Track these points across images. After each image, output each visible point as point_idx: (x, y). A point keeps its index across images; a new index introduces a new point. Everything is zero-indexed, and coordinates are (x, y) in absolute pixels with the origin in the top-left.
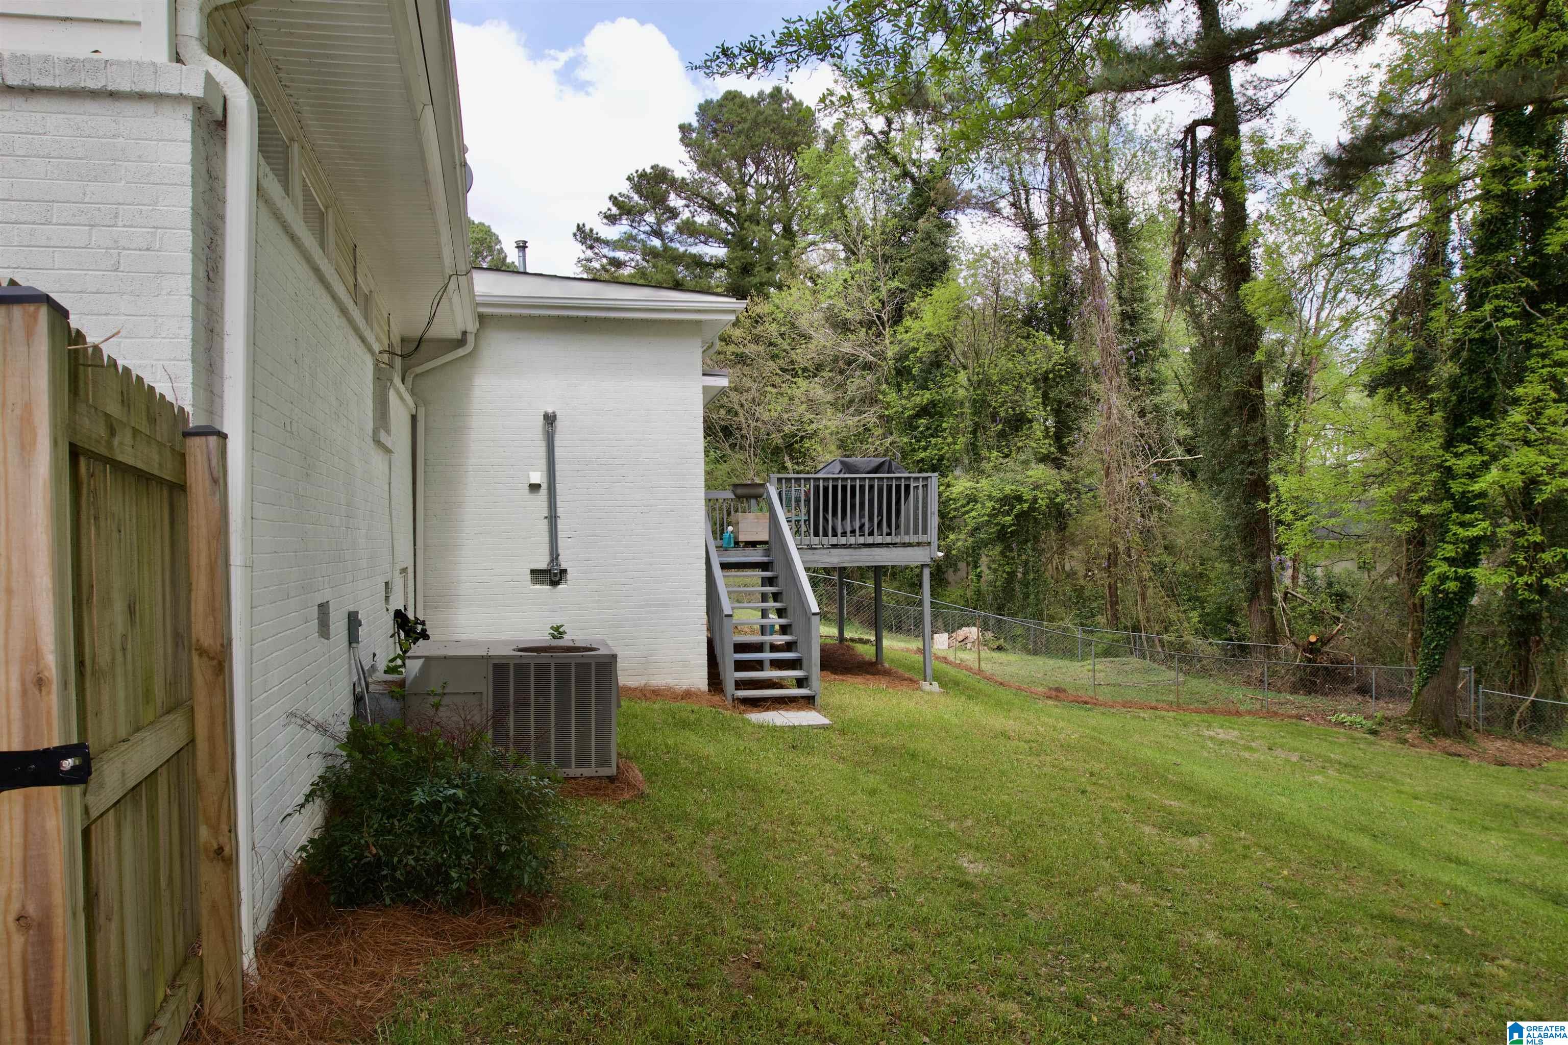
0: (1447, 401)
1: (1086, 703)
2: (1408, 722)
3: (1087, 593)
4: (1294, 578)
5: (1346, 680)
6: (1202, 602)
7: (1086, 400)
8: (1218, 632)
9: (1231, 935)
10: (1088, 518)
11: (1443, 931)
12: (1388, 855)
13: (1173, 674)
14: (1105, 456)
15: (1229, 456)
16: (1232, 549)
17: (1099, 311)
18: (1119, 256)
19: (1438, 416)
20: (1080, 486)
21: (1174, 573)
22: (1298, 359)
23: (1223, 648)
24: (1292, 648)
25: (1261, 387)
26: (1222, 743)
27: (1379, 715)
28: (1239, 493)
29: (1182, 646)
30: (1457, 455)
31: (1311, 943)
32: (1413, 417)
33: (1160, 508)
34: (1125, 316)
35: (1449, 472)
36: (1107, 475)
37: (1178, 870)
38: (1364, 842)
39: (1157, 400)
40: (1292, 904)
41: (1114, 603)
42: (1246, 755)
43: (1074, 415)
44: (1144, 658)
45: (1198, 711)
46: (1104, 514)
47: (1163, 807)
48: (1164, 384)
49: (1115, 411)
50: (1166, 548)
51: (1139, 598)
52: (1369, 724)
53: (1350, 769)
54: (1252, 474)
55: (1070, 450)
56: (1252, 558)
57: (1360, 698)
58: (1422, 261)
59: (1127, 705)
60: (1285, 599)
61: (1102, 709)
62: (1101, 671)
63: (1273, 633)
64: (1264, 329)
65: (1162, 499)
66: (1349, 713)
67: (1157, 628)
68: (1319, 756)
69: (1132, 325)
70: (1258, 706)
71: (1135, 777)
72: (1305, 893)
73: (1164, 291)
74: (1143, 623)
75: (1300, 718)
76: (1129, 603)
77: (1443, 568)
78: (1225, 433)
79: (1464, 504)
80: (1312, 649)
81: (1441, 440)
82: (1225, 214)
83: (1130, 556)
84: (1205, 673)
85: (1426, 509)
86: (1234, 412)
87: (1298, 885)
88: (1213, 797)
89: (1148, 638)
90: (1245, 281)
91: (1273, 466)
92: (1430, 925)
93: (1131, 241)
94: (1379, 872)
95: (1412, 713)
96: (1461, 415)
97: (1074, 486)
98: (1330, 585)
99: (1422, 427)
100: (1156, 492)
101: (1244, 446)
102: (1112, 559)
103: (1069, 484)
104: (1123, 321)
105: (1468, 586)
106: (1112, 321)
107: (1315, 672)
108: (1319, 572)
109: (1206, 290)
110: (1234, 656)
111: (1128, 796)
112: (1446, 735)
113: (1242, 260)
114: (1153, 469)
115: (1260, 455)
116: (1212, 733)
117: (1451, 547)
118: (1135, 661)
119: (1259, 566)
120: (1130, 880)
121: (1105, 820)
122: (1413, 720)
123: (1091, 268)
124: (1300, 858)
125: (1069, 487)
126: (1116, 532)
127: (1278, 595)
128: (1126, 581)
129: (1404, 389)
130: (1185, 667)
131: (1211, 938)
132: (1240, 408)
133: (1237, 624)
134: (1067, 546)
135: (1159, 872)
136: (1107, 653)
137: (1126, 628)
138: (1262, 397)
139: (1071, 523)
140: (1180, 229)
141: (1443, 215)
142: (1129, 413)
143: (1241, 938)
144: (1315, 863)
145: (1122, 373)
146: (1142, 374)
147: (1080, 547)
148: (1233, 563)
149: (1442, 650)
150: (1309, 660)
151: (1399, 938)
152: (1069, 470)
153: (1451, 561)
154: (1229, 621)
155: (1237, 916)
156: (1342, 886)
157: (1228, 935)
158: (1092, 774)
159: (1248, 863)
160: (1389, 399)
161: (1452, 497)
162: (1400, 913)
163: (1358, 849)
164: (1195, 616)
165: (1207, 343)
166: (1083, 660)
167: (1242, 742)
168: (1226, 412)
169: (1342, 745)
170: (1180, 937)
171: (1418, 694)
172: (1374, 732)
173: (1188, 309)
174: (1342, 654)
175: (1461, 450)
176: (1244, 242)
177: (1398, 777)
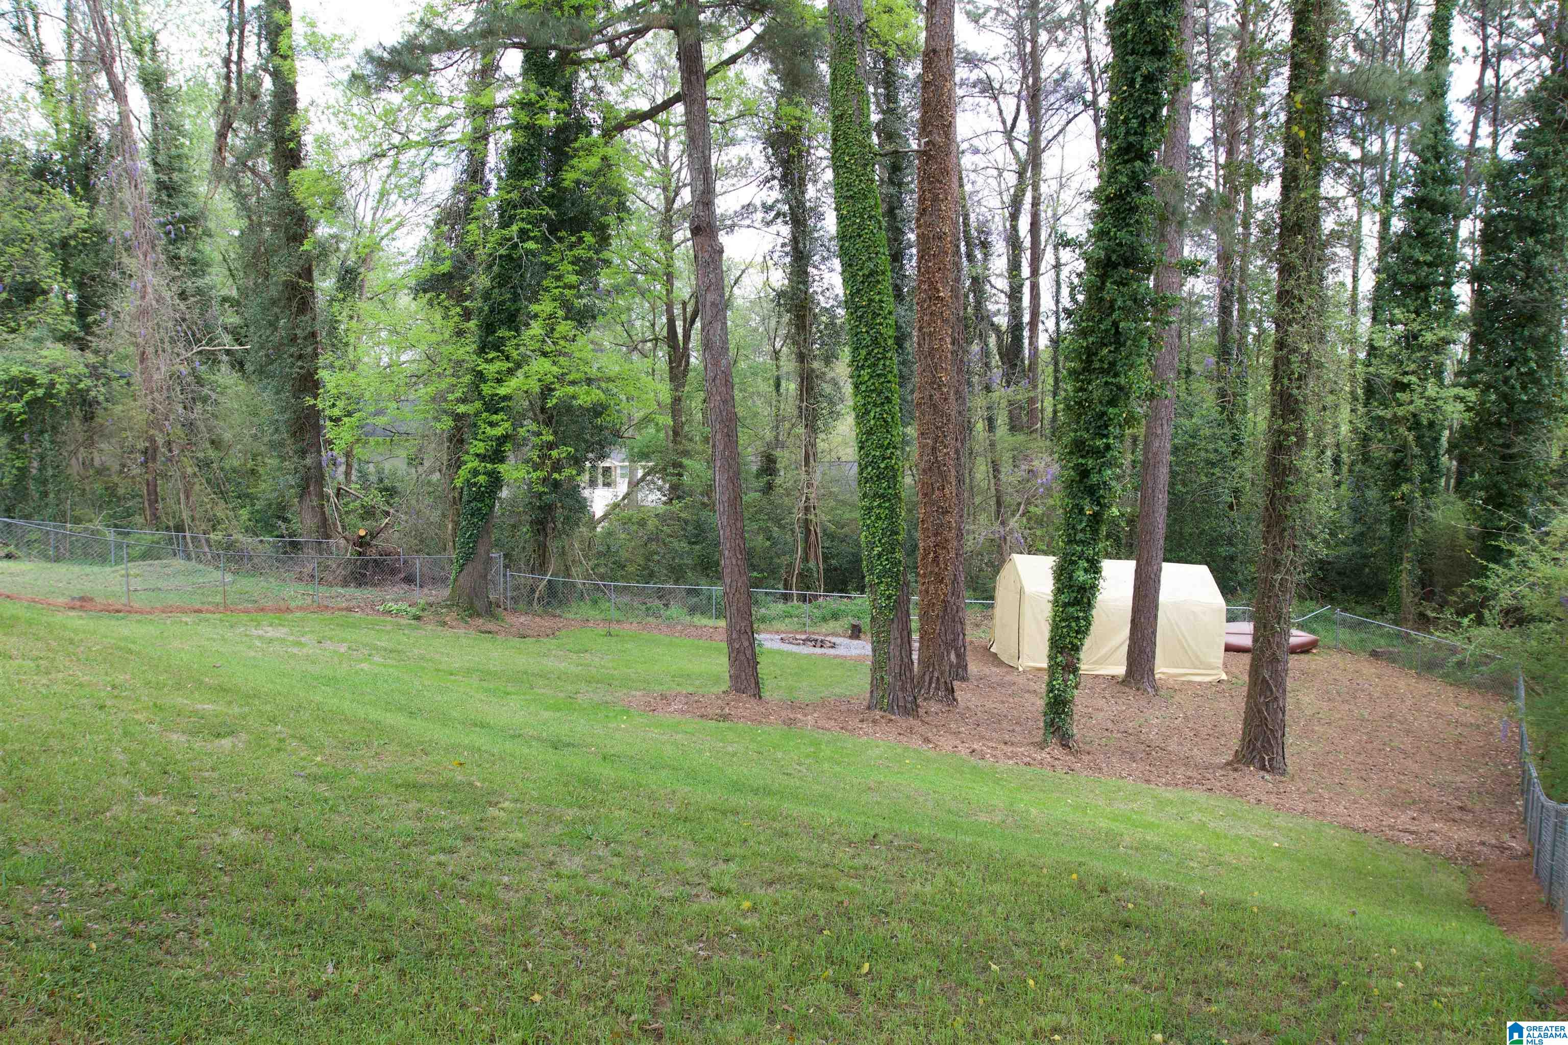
0: (481, 310)
1: (118, 611)
2: (447, 606)
3: (121, 491)
4: (347, 474)
5: (393, 572)
6: (252, 498)
7: (115, 275)
8: (269, 528)
9: (258, 828)
10: (120, 407)
11: (456, 788)
12: (417, 727)
13: (217, 575)
14: (140, 340)
15: (278, 348)
16: (282, 444)
17: (131, 174)
18: (154, 115)
19: (472, 324)
20: (108, 371)
21: (222, 469)
22: (353, 257)
23: (274, 546)
24: (342, 542)
25: (310, 280)
26: (271, 641)
27: (422, 602)
28: (288, 387)
29: (230, 546)
30: (487, 361)
31: (338, 820)
32: (451, 324)
33: (205, 400)
34: (161, 186)
35: (480, 376)
36: (142, 360)
37: (207, 774)
38: (399, 720)
39: (200, 282)
40: (323, 787)
41: (153, 502)
42: (295, 650)
43: (101, 290)
44: (189, 558)
45: (247, 611)
46: (138, 403)
47: (196, 712)
48: (208, 265)
49: (150, 290)
50: (213, 442)
51: (182, 496)
52: (413, 610)
53: (393, 655)
54: (301, 368)
55: (95, 329)
56: (303, 453)
57: (406, 587)
58: (464, 176)
59: (167, 610)
60: (338, 495)
61: (138, 617)
62: (136, 576)
63: (325, 528)
64: (317, 221)
65: (206, 391)
66: (396, 601)
67: (203, 527)
68: (366, 645)
69: (169, 196)
70: (309, 600)
71: (165, 685)
72: (337, 775)
73: (207, 166)
74: (187, 521)
75: (349, 609)
76: (171, 502)
77: (474, 464)
78: (273, 325)
79: (493, 405)
80: (362, 543)
81: (474, 346)
82: (275, 95)
83: (170, 451)
84: (257, 571)
85: (462, 409)
86: (282, 304)
87: (329, 769)
88: (251, 696)
89: (193, 538)
90: (295, 167)
91: (321, 361)
92: (446, 785)
93: (167, 102)
94: (407, 745)
95: (451, 598)
96: (492, 324)
97: (101, 370)
98: (381, 480)
99: (460, 333)
100: (200, 382)
101: (294, 339)
102: (150, 454)
103: (95, 368)
104: (158, 190)
105: (496, 481)
106: (148, 188)
107: (365, 565)
108: (371, 468)
109: (253, 171)
110: (285, 553)
111: (155, 705)
112: (479, 615)
113: (292, 145)
114: (197, 359)
115: (310, 349)
116: (261, 632)
117: (481, 444)
118: (179, 563)
119: (308, 461)
120: (153, 792)
121: (126, 734)
122: (452, 603)
123: (121, 124)
124: (335, 743)
125: (94, 372)
126: (151, 424)
127: (330, 491)
128: (165, 476)
129: (443, 296)
130: (233, 567)
131: (236, 834)
132: (289, 299)
133: (285, 520)
134: (96, 438)
135: (185, 779)
136: (144, 556)
137: (168, 528)
138: (311, 290)
139: (100, 412)
140: (225, 101)
141: (481, 137)
142: (167, 295)
143: (268, 829)
144: (349, 746)
145: (159, 249)
146: (183, 252)
147: (113, 441)
148: (283, 458)
149: (475, 539)
150: (360, 554)
151: (418, 801)
152: (96, 352)
153: (482, 458)
154: (279, 518)
155: (266, 809)
156: (372, 762)
157: (255, 829)
158: (114, 687)
159: (283, 755)
160: (430, 303)
161: (483, 398)
162: (422, 778)
163: (392, 727)
164: (244, 513)
165: (254, 228)
166: (116, 563)
167: (291, 638)
168: (274, 302)
169: (388, 632)
170: (203, 841)
171: (455, 580)
172: (418, 618)
173: (234, 188)
174: (389, 546)
175: (490, 356)
176: (294, 126)
177: (437, 657)
